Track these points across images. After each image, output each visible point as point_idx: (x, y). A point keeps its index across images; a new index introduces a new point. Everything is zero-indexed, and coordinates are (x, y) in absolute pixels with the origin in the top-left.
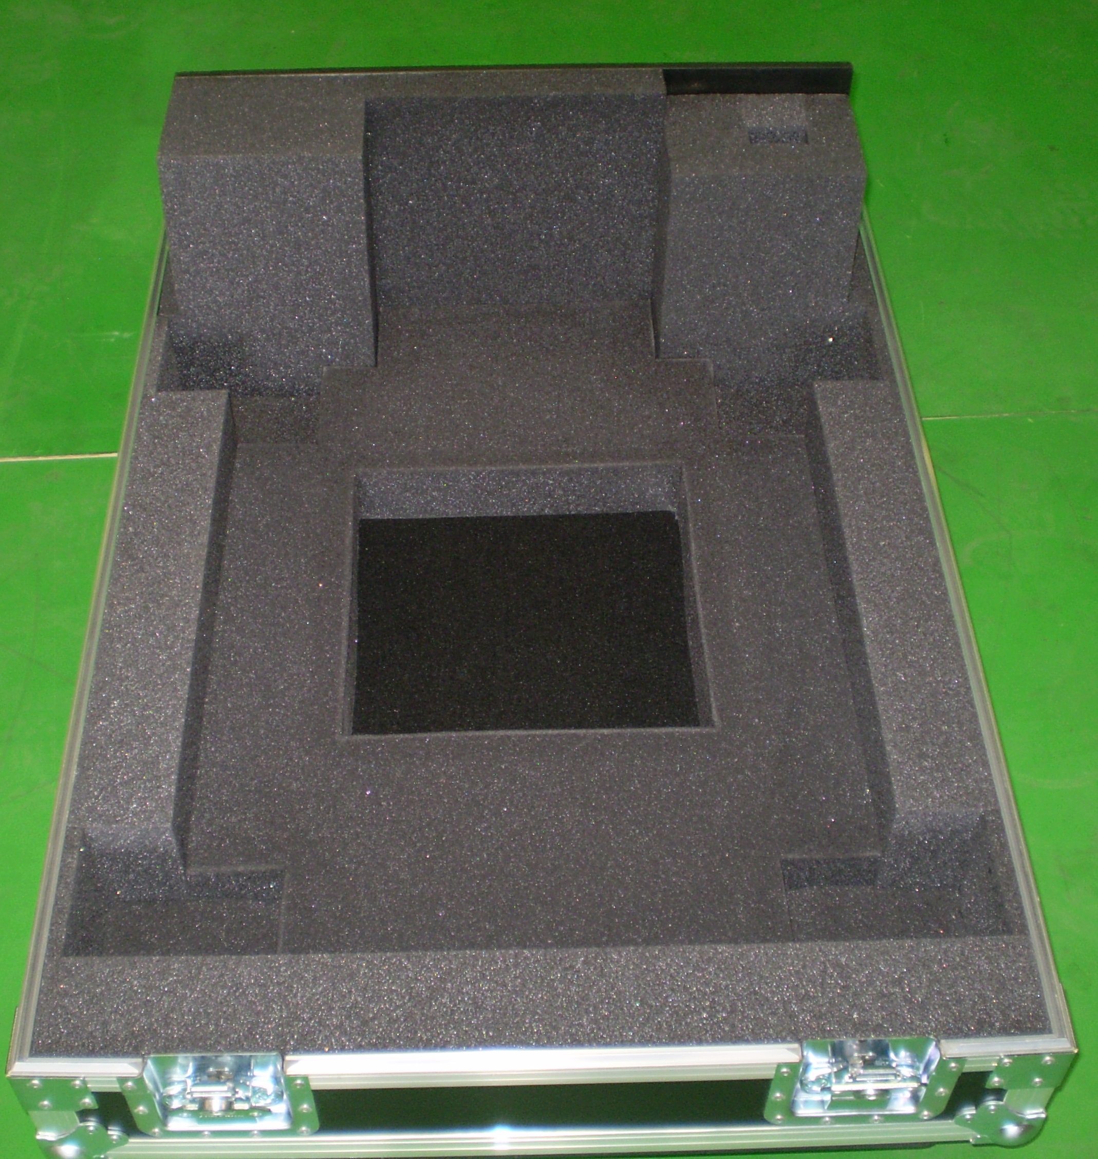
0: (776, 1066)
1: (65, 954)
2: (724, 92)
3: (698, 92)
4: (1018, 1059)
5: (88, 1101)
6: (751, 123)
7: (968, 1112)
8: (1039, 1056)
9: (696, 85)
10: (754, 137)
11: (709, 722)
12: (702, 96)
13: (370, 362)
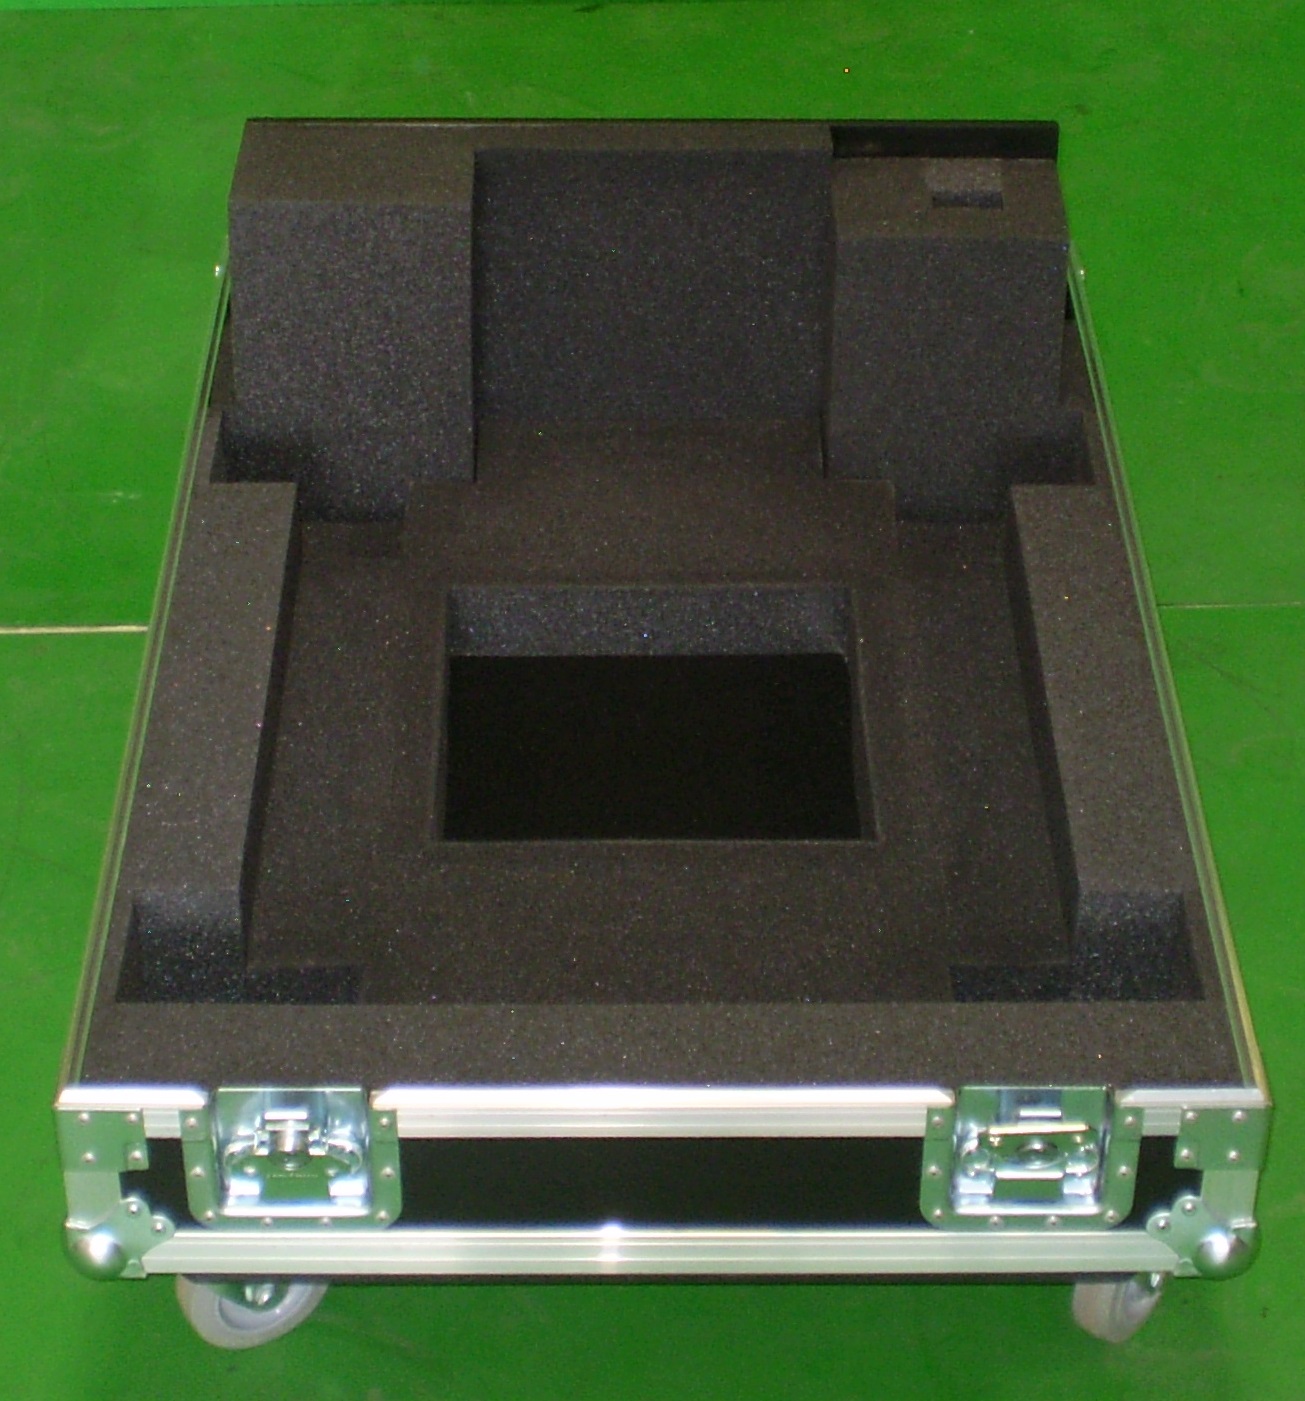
0: (925, 1112)
1: (118, 1001)
2: (905, 154)
3: (874, 155)
4: (1203, 1113)
5: (139, 1156)
6: (936, 187)
7: (1160, 1217)
8: (1229, 1111)
9: (869, 147)
10: (937, 201)
11: (873, 836)
12: (877, 161)
13: (467, 474)
